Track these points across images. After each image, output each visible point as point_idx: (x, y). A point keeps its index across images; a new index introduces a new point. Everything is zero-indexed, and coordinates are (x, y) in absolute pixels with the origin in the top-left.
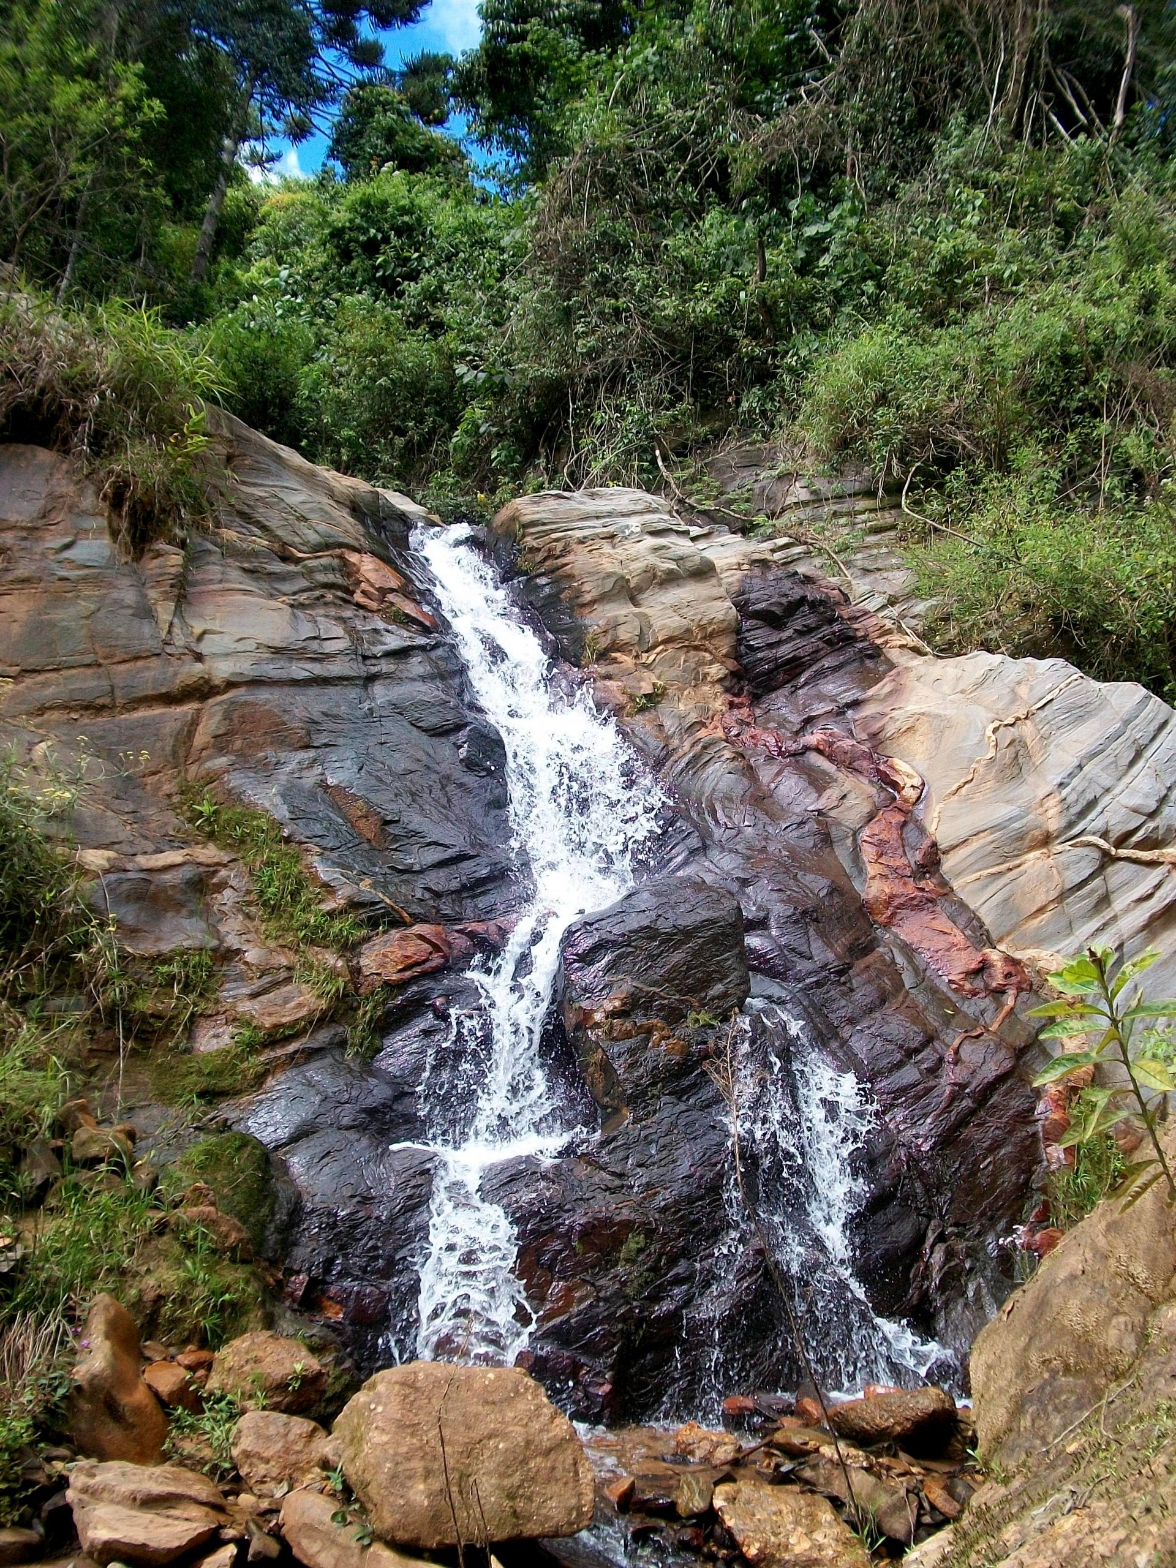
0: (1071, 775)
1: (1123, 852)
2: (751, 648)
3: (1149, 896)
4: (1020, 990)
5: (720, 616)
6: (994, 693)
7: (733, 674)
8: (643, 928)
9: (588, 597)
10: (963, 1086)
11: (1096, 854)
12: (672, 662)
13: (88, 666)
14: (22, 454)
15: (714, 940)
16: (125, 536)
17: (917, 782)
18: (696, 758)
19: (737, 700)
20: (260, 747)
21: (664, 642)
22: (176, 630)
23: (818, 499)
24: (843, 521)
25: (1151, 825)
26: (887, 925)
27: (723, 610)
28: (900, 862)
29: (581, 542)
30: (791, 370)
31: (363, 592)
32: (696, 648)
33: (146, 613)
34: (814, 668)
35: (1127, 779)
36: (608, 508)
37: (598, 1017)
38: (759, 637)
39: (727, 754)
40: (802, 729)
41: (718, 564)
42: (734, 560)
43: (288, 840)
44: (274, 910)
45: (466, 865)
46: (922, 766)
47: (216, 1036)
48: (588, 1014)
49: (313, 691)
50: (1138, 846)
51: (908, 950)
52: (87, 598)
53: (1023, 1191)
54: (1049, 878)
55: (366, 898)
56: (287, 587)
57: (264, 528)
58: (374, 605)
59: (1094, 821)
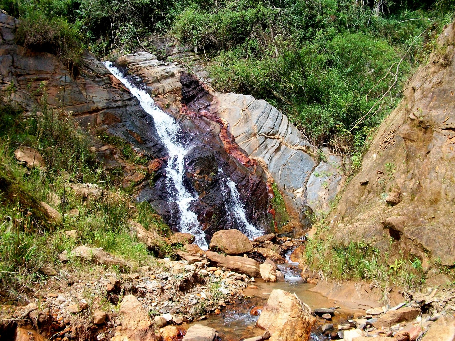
0: (257, 121)
1: (269, 136)
2: (184, 93)
3: (275, 145)
4: (256, 165)
5: (179, 86)
6: (239, 103)
7: (182, 99)
8: (199, 157)
9: (150, 82)
10: (254, 184)
11: (264, 137)
12: (170, 96)
13: (71, 105)
14: (44, 55)
15: (211, 158)
16: (72, 75)
17: (227, 123)
18: (181, 120)
19: (184, 105)
20: (112, 123)
21: (168, 92)
22: (88, 97)
23: (180, 52)
24: (187, 58)
25: (273, 131)
26: (230, 153)
27: (179, 85)
28: (228, 140)
29: (144, 68)
30: (168, 18)
31: (114, 84)
32: (174, 93)
33: (81, 93)
34: (197, 97)
35: (267, 121)
36: (145, 58)
37: (195, 175)
38: (186, 90)
39: (188, 118)
40: (199, 111)
41: (175, 72)
42: (177, 72)
43: (127, 143)
44: (128, 158)
45: (157, 146)
46: (227, 119)
47: (126, 184)
48: (193, 175)
49: (117, 109)
50: (271, 135)
51: (235, 158)
52: (68, 90)
53: (267, 203)
54: (257, 142)
55: (146, 154)
56: (100, 84)
57: (92, 70)
58: (117, 87)
59: (262, 130)
